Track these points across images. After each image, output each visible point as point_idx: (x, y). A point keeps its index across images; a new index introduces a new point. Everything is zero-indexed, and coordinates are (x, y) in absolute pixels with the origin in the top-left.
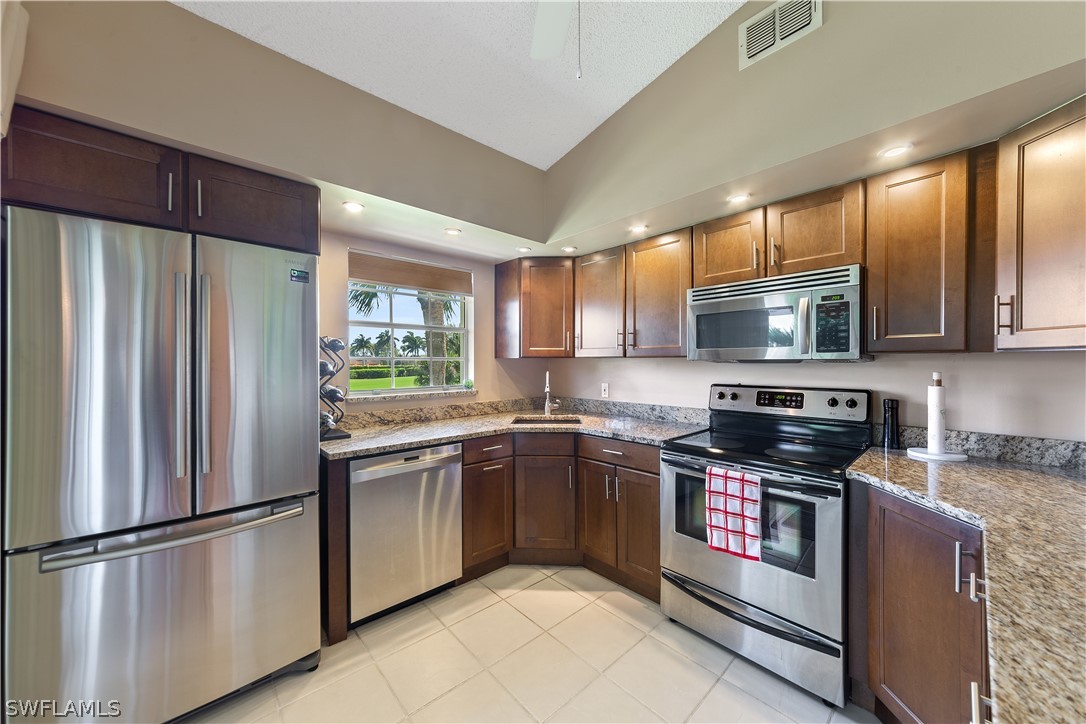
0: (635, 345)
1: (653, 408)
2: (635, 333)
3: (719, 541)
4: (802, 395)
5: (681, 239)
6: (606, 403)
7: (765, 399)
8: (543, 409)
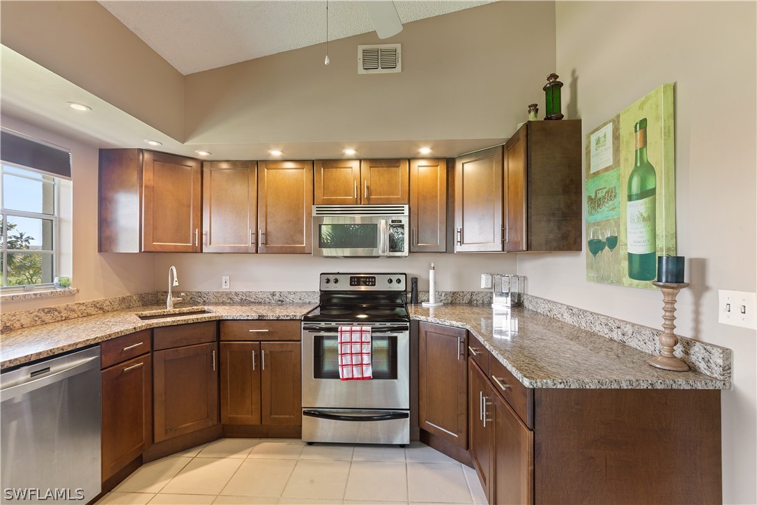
0: (266, 243)
1: (273, 294)
2: (266, 234)
3: (348, 374)
4: (374, 278)
5: (306, 167)
6: (227, 294)
7: (355, 282)
8: (165, 303)
